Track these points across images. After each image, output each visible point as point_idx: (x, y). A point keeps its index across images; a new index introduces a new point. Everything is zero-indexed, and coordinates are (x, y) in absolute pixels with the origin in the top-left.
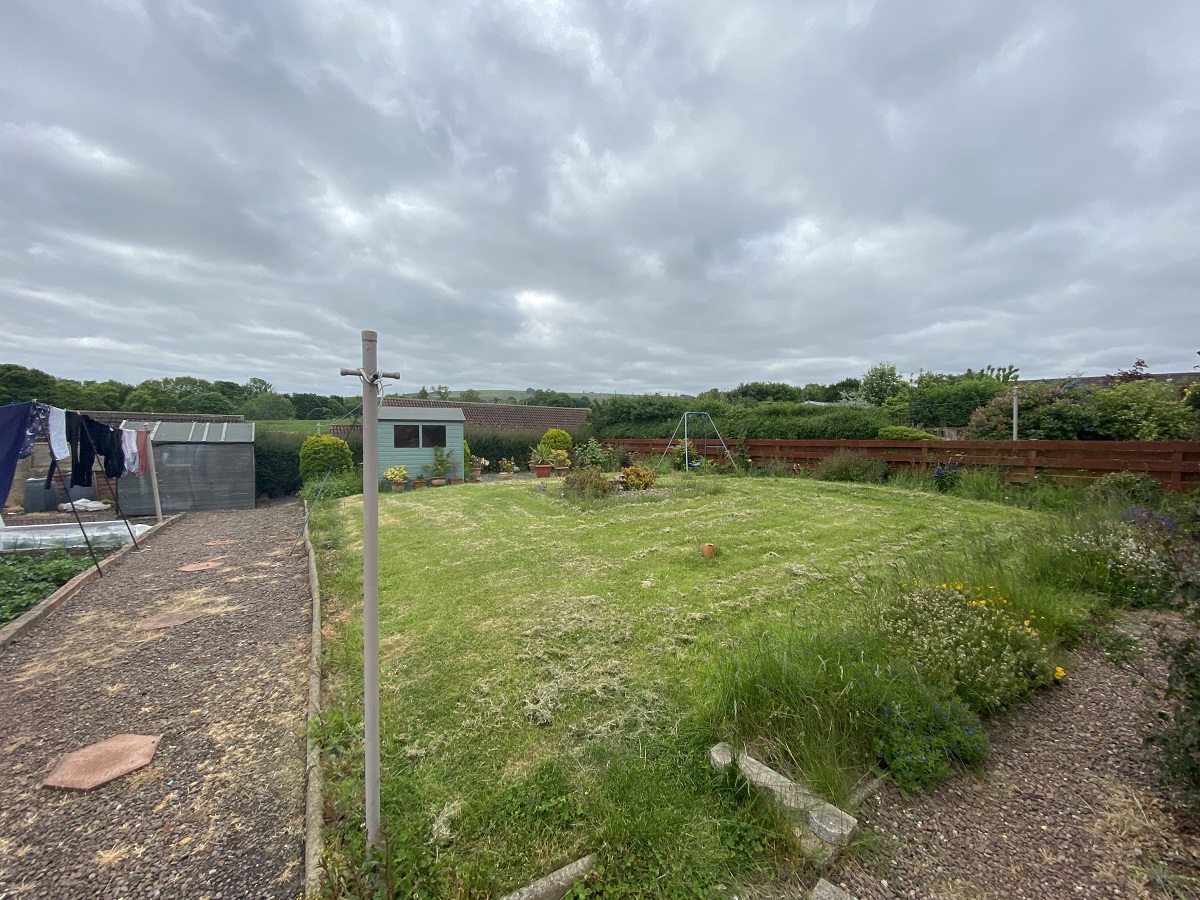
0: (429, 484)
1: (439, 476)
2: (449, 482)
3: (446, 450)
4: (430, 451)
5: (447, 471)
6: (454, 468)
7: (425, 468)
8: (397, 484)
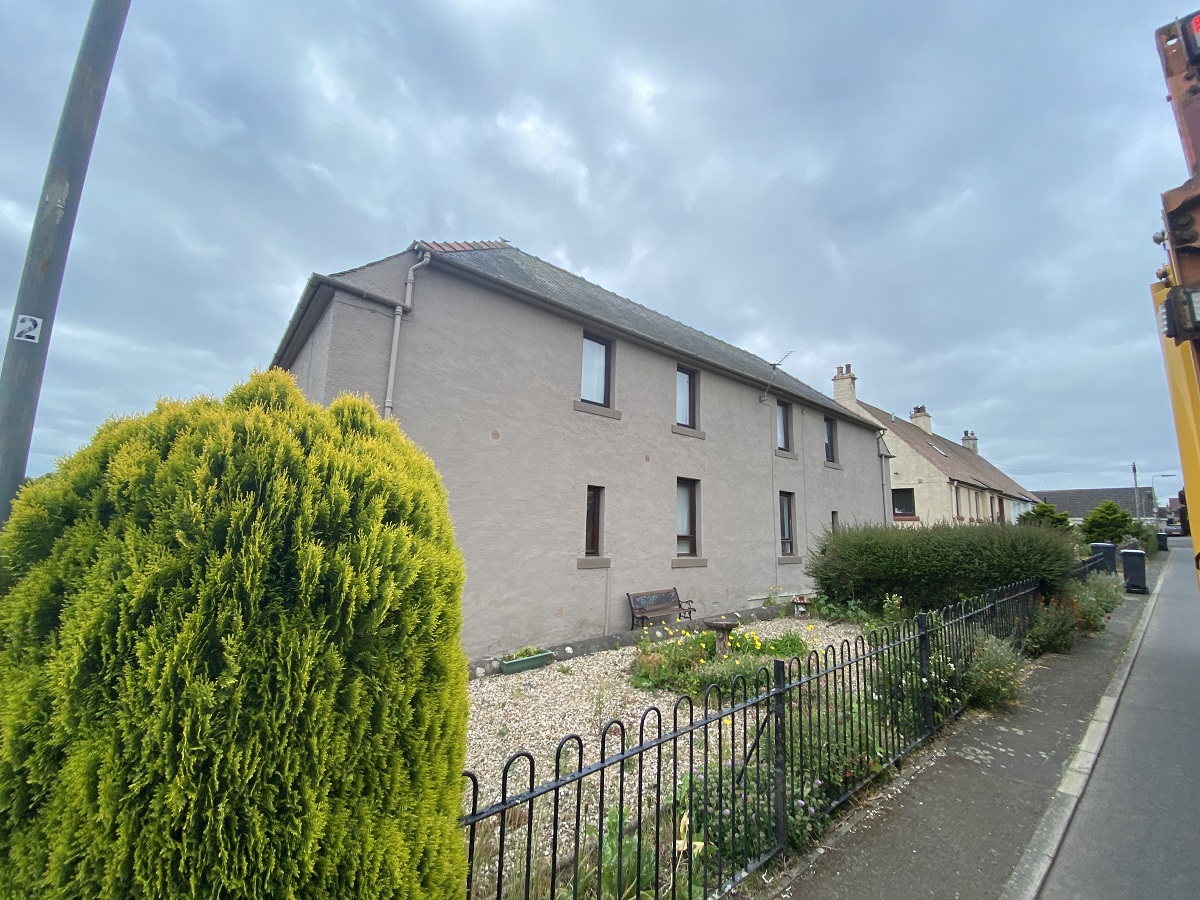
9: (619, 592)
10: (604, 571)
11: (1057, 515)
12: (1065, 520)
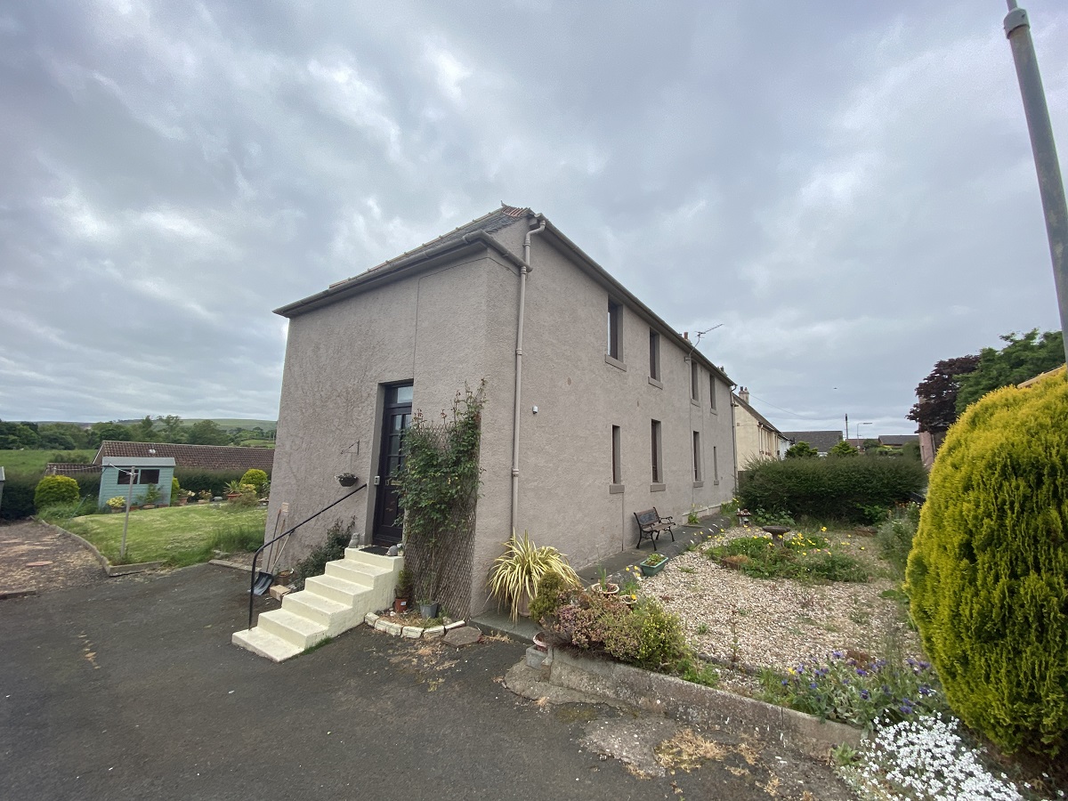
0: (141, 508)
1: (151, 503)
2: (158, 507)
3: (158, 486)
4: (145, 486)
5: (156, 499)
6: (163, 497)
7: (140, 498)
8: (116, 508)
9: (629, 513)
10: (620, 495)
11: (811, 450)
12: (816, 453)
